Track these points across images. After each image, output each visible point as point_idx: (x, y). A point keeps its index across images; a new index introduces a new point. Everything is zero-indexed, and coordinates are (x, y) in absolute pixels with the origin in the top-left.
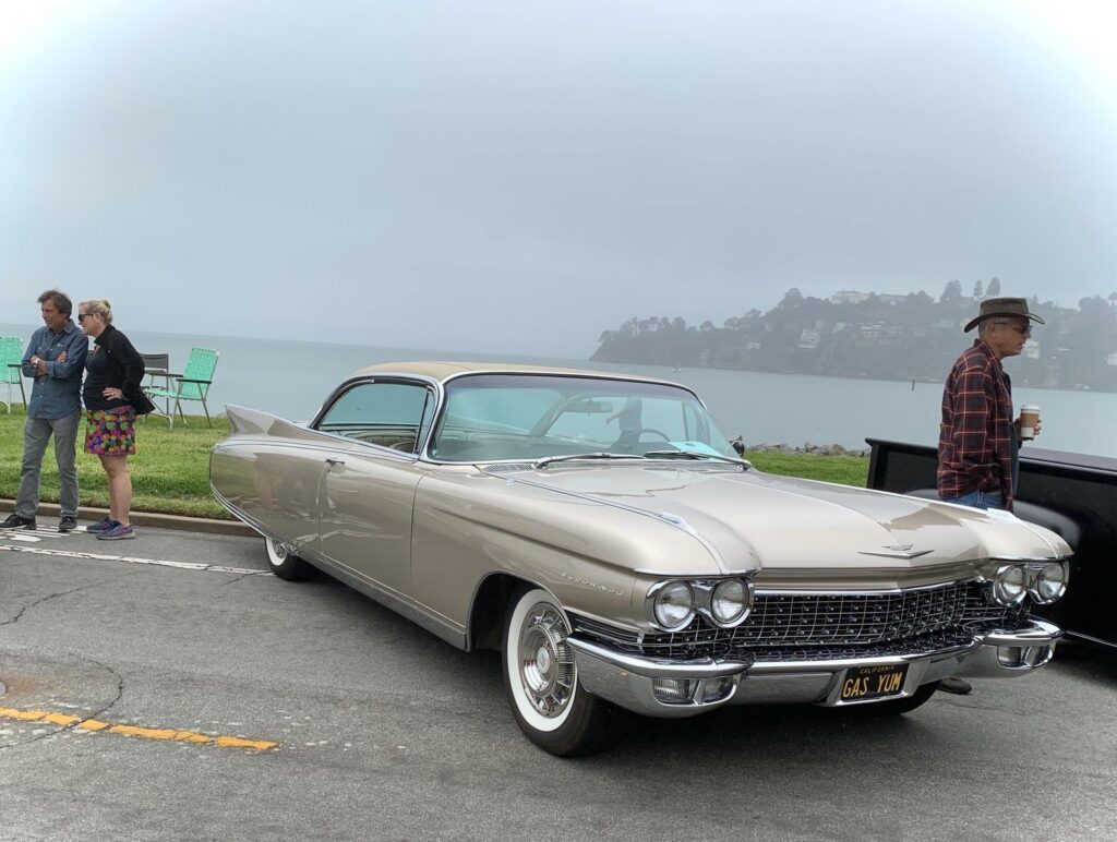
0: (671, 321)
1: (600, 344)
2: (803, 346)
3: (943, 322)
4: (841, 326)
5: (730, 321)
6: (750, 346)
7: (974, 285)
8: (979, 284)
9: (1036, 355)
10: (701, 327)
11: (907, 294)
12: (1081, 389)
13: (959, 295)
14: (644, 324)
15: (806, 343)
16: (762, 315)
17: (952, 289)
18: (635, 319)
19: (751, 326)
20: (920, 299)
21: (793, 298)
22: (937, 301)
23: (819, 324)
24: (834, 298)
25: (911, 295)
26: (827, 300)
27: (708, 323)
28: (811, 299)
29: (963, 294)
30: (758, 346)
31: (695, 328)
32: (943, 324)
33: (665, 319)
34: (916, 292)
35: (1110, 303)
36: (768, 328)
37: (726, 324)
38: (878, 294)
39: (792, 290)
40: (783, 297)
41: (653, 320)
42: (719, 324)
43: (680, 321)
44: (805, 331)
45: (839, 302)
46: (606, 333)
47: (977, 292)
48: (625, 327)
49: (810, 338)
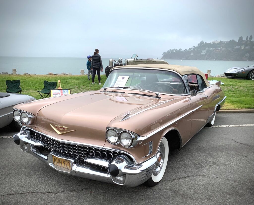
0: (178, 50)
1: (163, 55)
2: (202, 54)
3: (237, 46)
4: (211, 49)
5: (189, 49)
8: (247, 37)
10: (185, 50)
11: (229, 40)
14: (173, 50)
16: (195, 47)
17: (241, 39)
18: (170, 49)
20: (233, 42)
21: (202, 43)
22: (237, 42)
23: (207, 49)
24: (212, 42)
26: (210, 43)
28: (206, 43)
29: (243, 40)
30: (193, 54)
31: (183, 51)
34: (231, 40)
36: (196, 50)
41: (174, 49)
43: (180, 50)
44: (203, 50)
46: (164, 53)
47: (247, 39)
48: (168, 51)
49: (204, 52)
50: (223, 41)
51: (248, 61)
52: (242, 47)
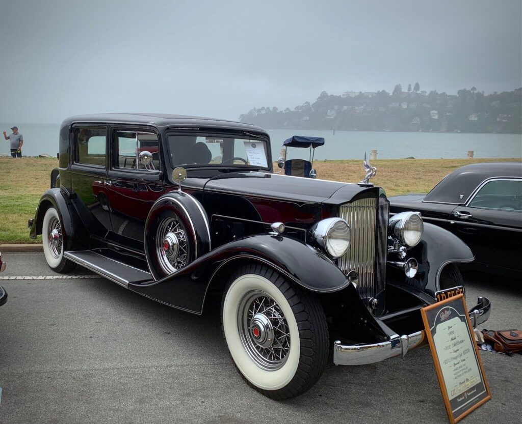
0: (271, 109)
2: (328, 117)
3: (393, 104)
4: (345, 107)
5: (297, 108)
6: (305, 119)
7: (408, 87)
8: (410, 85)
9: (436, 117)
10: (285, 111)
11: (377, 92)
12: (457, 132)
13: (401, 91)
14: (259, 110)
15: (329, 116)
16: (311, 104)
17: (398, 88)
18: (255, 109)
19: (307, 108)
20: (383, 94)
21: (324, 95)
22: (391, 94)
23: (336, 107)
24: (344, 95)
25: (379, 92)
26: (340, 96)
27: (288, 109)
28: (332, 96)
29: (403, 91)
30: (308, 118)
31: (282, 111)
33: (268, 108)
34: (381, 91)
35: (472, 92)
36: (313, 110)
37: (295, 109)
38: (363, 92)
39: (323, 92)
40: (319, 96)
41: (263, 108)
42: (292, 109)
43: (275, 109)
44: (329, 111)
45: (345, 96)
46: (242, 115)
47: (409, 89)
48: (250, 112)
49: (331, 114)
50: (365, 93)
51: (422, 132)
52: (402, 105)
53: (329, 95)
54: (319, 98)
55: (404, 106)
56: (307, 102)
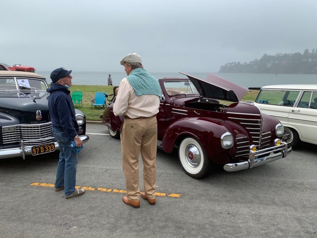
0: (237, 63)
1: (220, 69)
2: (267, 67)
4: (277, 62)
5: (251, 62)
6: (255, 68)
8: (314, 49)
10: (244, 64)
14: (231, 64)
16: (258, 60)
17: (307, 51)
18: (228, 63)
19: (256, 62)
20: (298, 55)
21: (265, 56)
22: (303, 54)
23: (272, 62)
24: (276, 55)
25: (296, 53)
26: (274, 56)
27: (246, 63)
28: (270, 56)
29: (309, 52)
30: (257, 67)
31: (242, 64)
32: (304, 60)
33: (235, 62)
34: (297, 53)
36: (259, 63)
37: (250, 63)
38: (287, 53)
39: (265, 54)
40: (263, 56)
41: (233, 63)
42: (248, 63)
43: (239, 63)
44: (268, 64)
45: (277, 56)
46: (222, 66)
47: (313, 51)
48: (226, 65)
50: (288, 54)
53: (268, 55)
54: (263, 57)
55: (310, 60)
56: (256, 59)
